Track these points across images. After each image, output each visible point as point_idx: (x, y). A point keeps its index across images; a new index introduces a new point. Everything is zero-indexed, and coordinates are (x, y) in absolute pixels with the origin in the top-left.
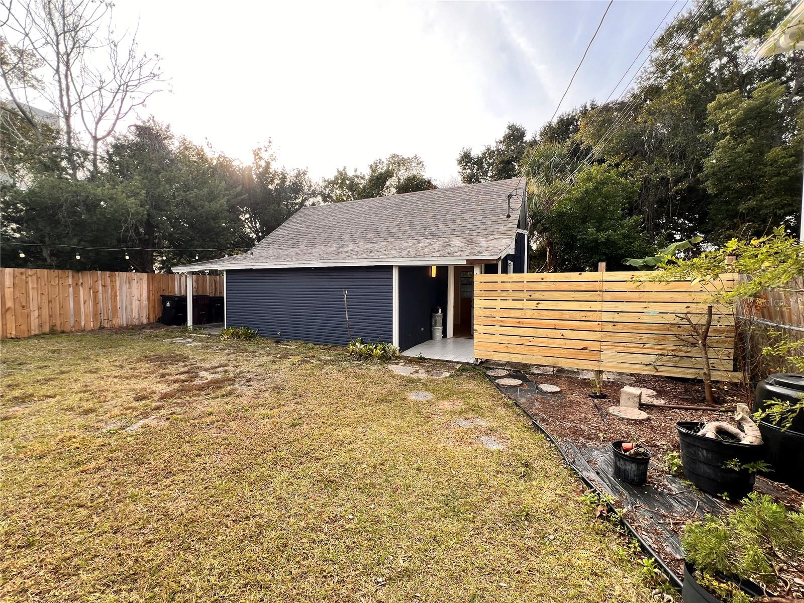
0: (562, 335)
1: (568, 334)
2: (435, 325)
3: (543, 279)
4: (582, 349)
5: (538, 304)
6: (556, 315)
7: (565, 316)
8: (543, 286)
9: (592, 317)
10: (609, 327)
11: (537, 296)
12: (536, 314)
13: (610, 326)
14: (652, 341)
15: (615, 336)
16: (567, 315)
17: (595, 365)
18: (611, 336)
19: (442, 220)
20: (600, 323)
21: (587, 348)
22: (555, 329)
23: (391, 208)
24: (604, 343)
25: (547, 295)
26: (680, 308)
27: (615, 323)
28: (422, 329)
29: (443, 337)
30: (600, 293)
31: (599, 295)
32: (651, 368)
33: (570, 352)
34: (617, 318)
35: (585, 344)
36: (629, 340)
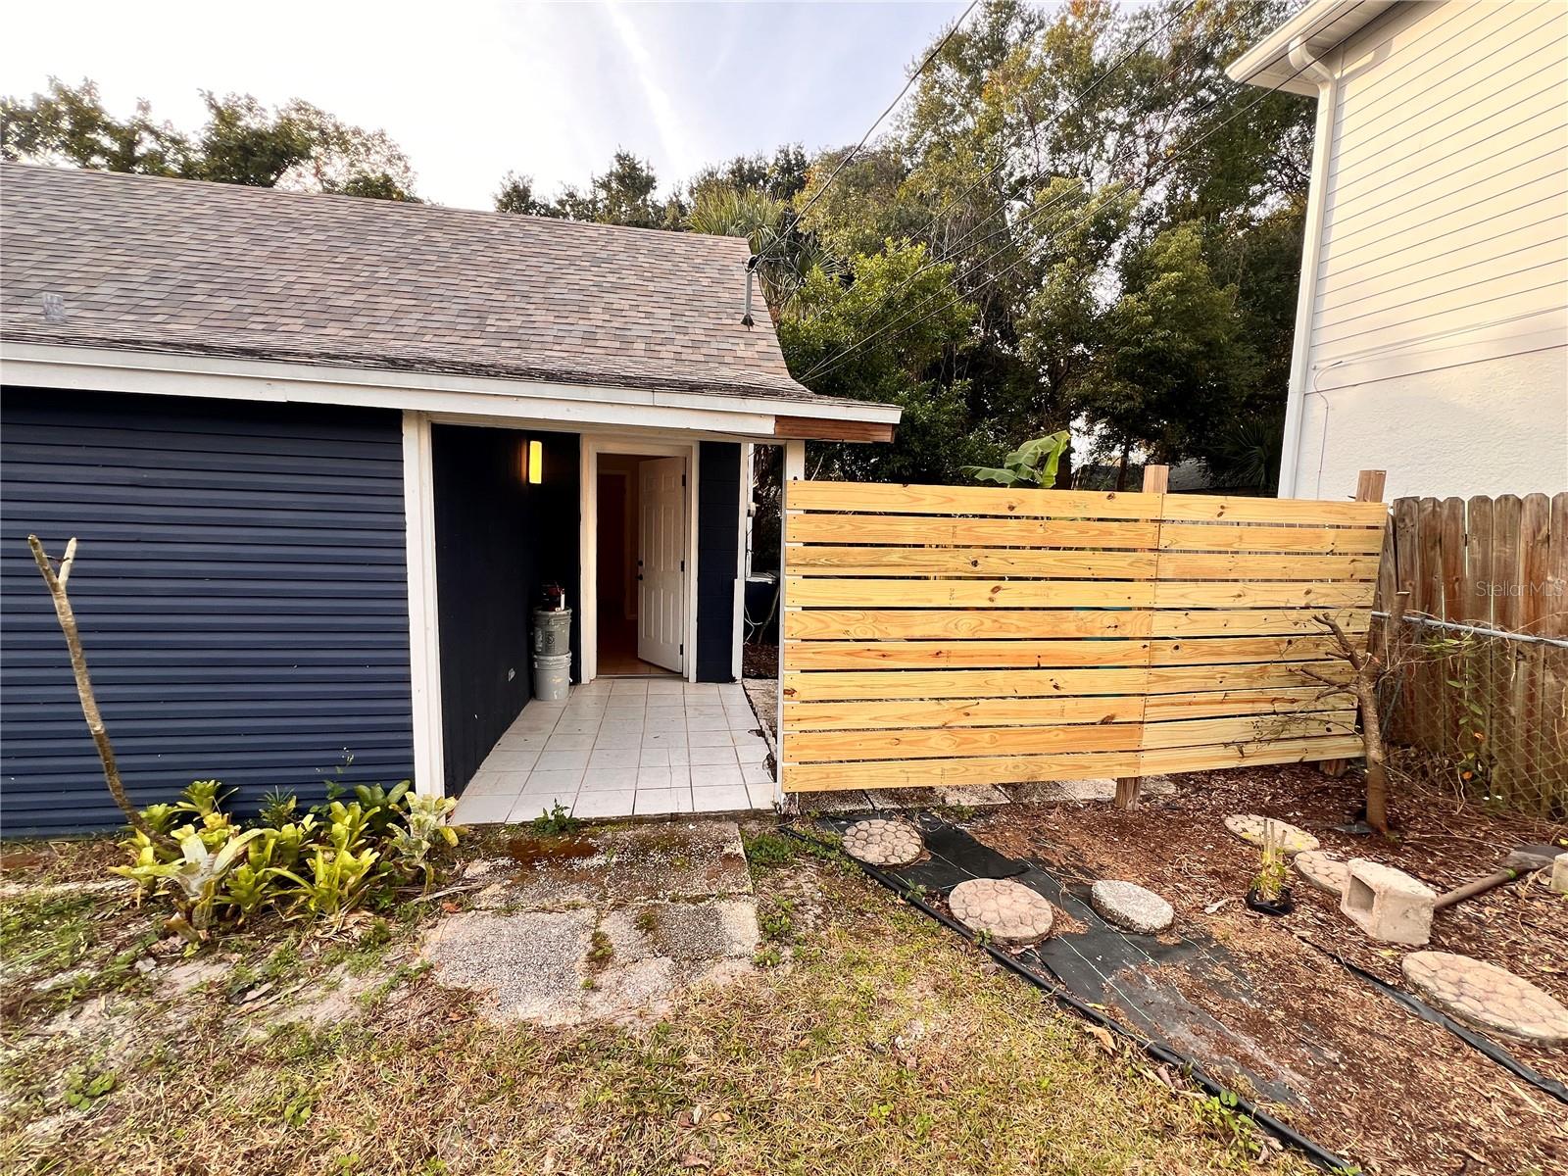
0: (1056, 687)
1: (1072, 681)
2: (548, 650)
3: (1012, 508)
4: (1103, 722)
5: (996, 590)
6: (1042, 624)
7: (1065, 626)
8: (1010, 532)
9: (1133, 625)
10: (1165, 654)
11: (993, 563)
12: (988, 624)
13: (1169, 652)
14: (1242, 682)
15: (1174, 678)
16: (1069, 624)
17: (1128, 765)
18: (1169, 678)
19: (537, 298)
20: (1147, 643)
21: (1113, 717)
22: (1038, 668)
23: (323, 229)
24: (1153, 700)
25: (1021, 563)
26: (1295, 595)
27: (1178, 642)
28: (512, 674)
29: (571, 684)
30: (1152, 556)
31: (1150, 563)
32: (1233, 751)
33: (1071, 736)
34: (1184, 625)
35: (1107, 706)
36: (1199, 684)
